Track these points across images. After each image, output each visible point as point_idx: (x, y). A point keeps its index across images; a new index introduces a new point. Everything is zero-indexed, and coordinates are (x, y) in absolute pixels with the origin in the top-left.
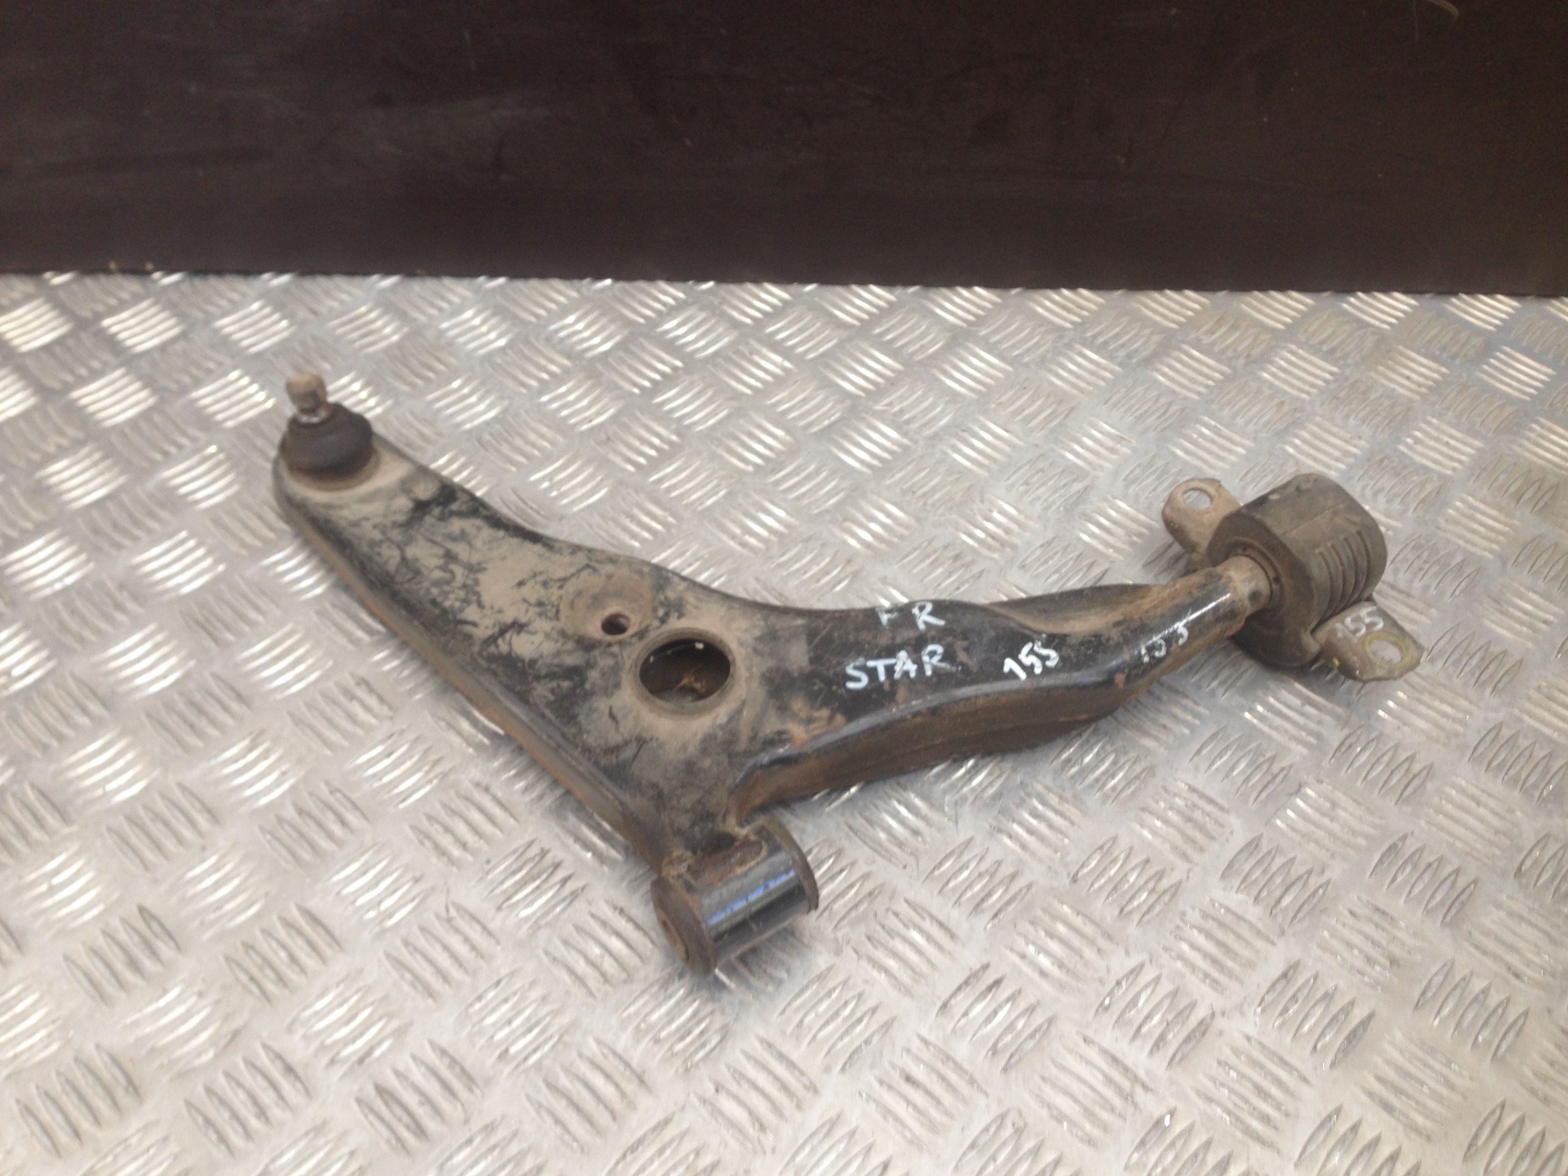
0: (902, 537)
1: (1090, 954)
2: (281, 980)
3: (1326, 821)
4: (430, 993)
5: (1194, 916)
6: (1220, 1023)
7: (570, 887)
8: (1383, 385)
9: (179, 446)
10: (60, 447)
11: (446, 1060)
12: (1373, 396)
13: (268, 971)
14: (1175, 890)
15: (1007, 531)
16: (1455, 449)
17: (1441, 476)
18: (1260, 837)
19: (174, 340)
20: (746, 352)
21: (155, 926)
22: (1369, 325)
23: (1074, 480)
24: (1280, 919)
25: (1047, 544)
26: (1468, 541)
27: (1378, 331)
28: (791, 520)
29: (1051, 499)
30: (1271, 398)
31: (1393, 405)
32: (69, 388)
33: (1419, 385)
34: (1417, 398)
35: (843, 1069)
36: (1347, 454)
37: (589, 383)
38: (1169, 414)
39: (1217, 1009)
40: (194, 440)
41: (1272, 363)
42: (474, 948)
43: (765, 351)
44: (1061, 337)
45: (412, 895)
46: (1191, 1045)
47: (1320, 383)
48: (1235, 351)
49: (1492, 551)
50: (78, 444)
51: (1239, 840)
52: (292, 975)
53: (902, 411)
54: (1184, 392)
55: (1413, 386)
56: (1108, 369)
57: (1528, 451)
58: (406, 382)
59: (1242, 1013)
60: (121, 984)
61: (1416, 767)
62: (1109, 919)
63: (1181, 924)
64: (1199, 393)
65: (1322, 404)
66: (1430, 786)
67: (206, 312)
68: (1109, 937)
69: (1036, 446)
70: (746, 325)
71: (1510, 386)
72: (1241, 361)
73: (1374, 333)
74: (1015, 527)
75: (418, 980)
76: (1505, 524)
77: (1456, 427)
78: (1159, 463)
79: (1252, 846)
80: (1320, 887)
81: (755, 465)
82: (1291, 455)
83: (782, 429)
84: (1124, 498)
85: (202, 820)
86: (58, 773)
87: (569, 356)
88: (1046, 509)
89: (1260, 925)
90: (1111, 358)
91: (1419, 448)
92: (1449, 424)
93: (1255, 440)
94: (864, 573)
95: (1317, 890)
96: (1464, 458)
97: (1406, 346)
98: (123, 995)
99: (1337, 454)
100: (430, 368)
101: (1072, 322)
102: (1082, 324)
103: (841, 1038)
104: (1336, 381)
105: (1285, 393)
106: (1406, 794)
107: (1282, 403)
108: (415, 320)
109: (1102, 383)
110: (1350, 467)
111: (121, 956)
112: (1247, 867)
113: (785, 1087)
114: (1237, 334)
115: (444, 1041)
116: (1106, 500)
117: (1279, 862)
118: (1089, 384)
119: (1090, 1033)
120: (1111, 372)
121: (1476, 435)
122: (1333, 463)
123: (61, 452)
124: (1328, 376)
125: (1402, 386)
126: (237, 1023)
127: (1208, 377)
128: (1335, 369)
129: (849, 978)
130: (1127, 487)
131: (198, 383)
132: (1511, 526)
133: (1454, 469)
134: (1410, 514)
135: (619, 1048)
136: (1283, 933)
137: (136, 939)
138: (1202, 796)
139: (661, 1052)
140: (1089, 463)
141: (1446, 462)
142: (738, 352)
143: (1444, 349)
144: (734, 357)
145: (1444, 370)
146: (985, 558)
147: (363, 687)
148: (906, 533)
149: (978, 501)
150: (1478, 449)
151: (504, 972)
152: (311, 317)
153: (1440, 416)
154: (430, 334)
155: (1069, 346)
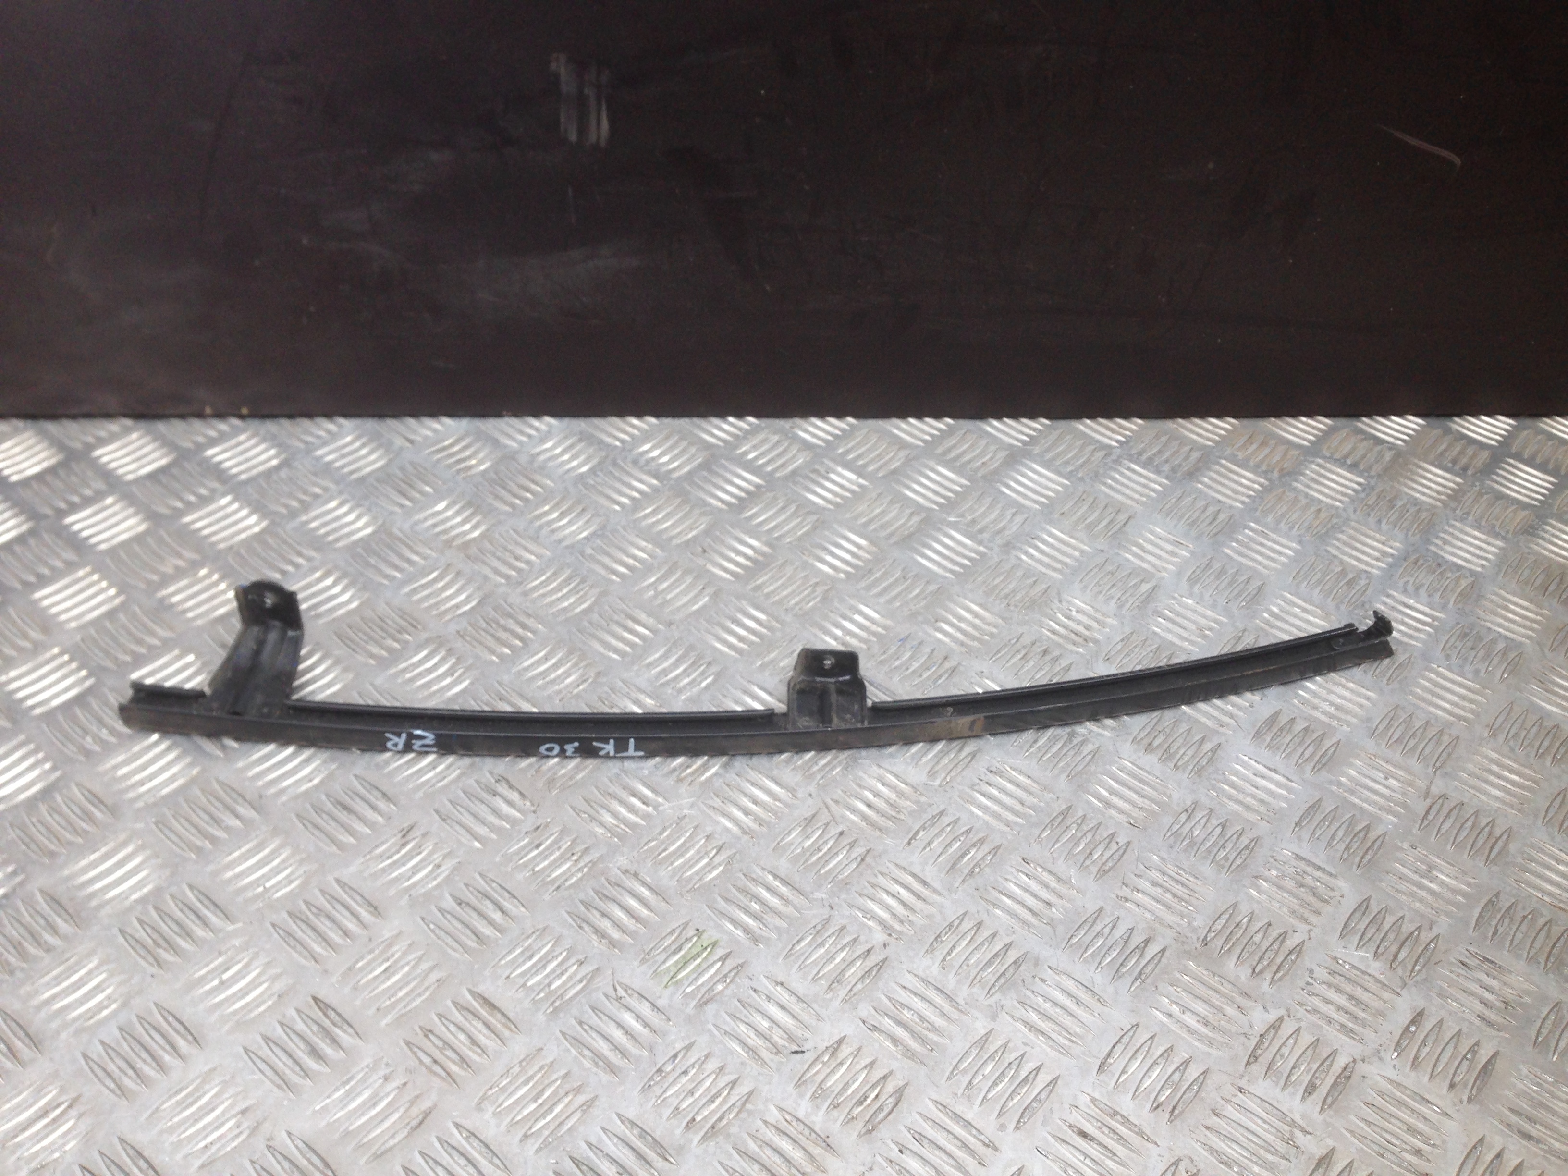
0: (992, 635)
1: (1230, 1010)
2: (463, 1061)
3: (1426, 882)
4: (612, 1069)
5: (1321, 973)
6: (1363, 1068)
7: (730, 963)
8: (1406, 494)
9: (297, 566)
10: (177, 568)
11: (636, 1131)
12: (1400, 503)
13: (449, 1053)
14: (1299, 949)
15: (1088, 628)
16: (1481, 549)
17: (1472, 573)
18: (1368, 899)
19: (277, 468)
20: (822, 471)
21: (332, 1014)
22: (1383, 442)
23: (1142, 581)
24: (1400, 971)
25: (1126, 639)
26: (1508, 629)
27: (1392, 447)
28: (889, 622)
29: (1124, 598)
30: (1307, 507)
31: (1418, 511)
32: (181, 513)
33: (1438, 492)
34: (1439, 504)
35: (1017, 1128)
36: (1384, 554)
37: (679, 500)
38: (1218, 521)
39: (1357, 1057)
40: (309, 559)
41: (1303, 474)
42: (646, 1025)
43: (840, 469)
44: (1109, 454)
45: (579, 977)
46: (1340, 1088)
47: (1350, 492)
48: (1268, 465)
49: (1529, 637)
50: (195, 566)
51: (1351, 902)
52: (473, 1056)
53: (974, 521)
54: (1229, 502)
55: (1435, 494)
56: (1157, 483)
57: (1545, 549)
58: (506, 503)
59: (1381, 1059)
60: (306, 1073)
61: (1498, 832)
62: (1243, 978)
63: (1311, 981)
64: (1243, 502)
65: (1355, 511)
66: (1512, 847)
67: (306, 443)
68: (1247, 995)
69: (1102, 551)
70: (819, 446)
71: (1519, 493)
72: (1276, 474)
73: (1390, 449)
74: (1095, 625)
75: (598, 1056)
76: (1537, 614)
77: (1479, 528)
78: (1217, 566)
79: (1364, 906)
80: (1431, 942)
81: (846, 572)
82: (1335, 557)
83: (866, 539)
84: (1191, 596)
85: (364, 914)
86: (216, 874)
87: (656, 476)
88: (1120, 607)
89: (1382, 977)
90: (1158, 472)
91: (1447, 547)
92: (1472, 526)
93: (1300, 542)
94: (961, 668)
95: (1429, 944)
96: (1490, 556)
97: (1420, 460)
98: (308, 1082)
99: (1377, 554)
100: (528, 490)
101: (1117, 441)
102: (1127, 442)
103: (1011, 1097)
104: (1364, 490)
105: (1320, 501)
106: (1492, 856)
107: (1319, 511)
108: (506, 446)
109: (1153, 494)
110: (1391, 566)
111: (302, 1045)
112: (1362, 925)
113: (965, 1146)
114: (1267, 451)
115: (631, 1113)
116: (1174, 598)
117: (1389, 920)
118: (1141, 495)
119: (1243, 1083)
120: (1160, 485)
121: (1497, 535)
122: (1374, 562)
123: (180, 573)
124: (1355, 486)
125: (1424, 494)
126: (426, 1104)
127: (1249, 488)
128: (1361, 480)
129: (1008, 1042)
130: (1191, 587)
131: (306, 507)
132: (1541, 615)
133: (1482, 566)
134: (1451, 605)
135: (801, 1114)
136: (1404, 985)
137: (315, 1028)
138: (1309, 863)
139: (840, 1115)
140: (1153, 566)
141: (1475, 559)
142: (815, 471)
143: (1454, 462)
144: (811, 475)
145: (1458, 480)
146: (1071, 651)
147: (504, 784)
148: (995, 630)
149: (1056, 601)
150: (1500, 549)
151: (679, 1046)
152: (408, 444)
153: (1462, 520)
154: (523, 459)
155: (1117, 461)
